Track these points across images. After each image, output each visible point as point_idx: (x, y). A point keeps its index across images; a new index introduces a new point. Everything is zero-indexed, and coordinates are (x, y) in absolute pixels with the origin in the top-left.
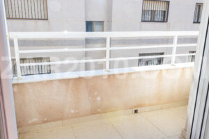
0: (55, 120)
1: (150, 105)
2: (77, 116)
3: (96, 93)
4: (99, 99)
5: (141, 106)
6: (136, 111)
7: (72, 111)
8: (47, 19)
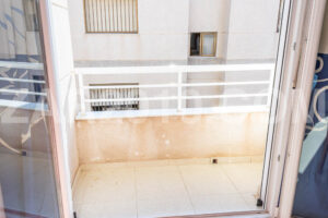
0: (118, 161)
1: (233, 155)
2: (141, 159)
3: (164, 136)
4: (167, 142)
5: (221, 155)
6: (215, 161)
7: (137, 154)
8: (137, 32)
